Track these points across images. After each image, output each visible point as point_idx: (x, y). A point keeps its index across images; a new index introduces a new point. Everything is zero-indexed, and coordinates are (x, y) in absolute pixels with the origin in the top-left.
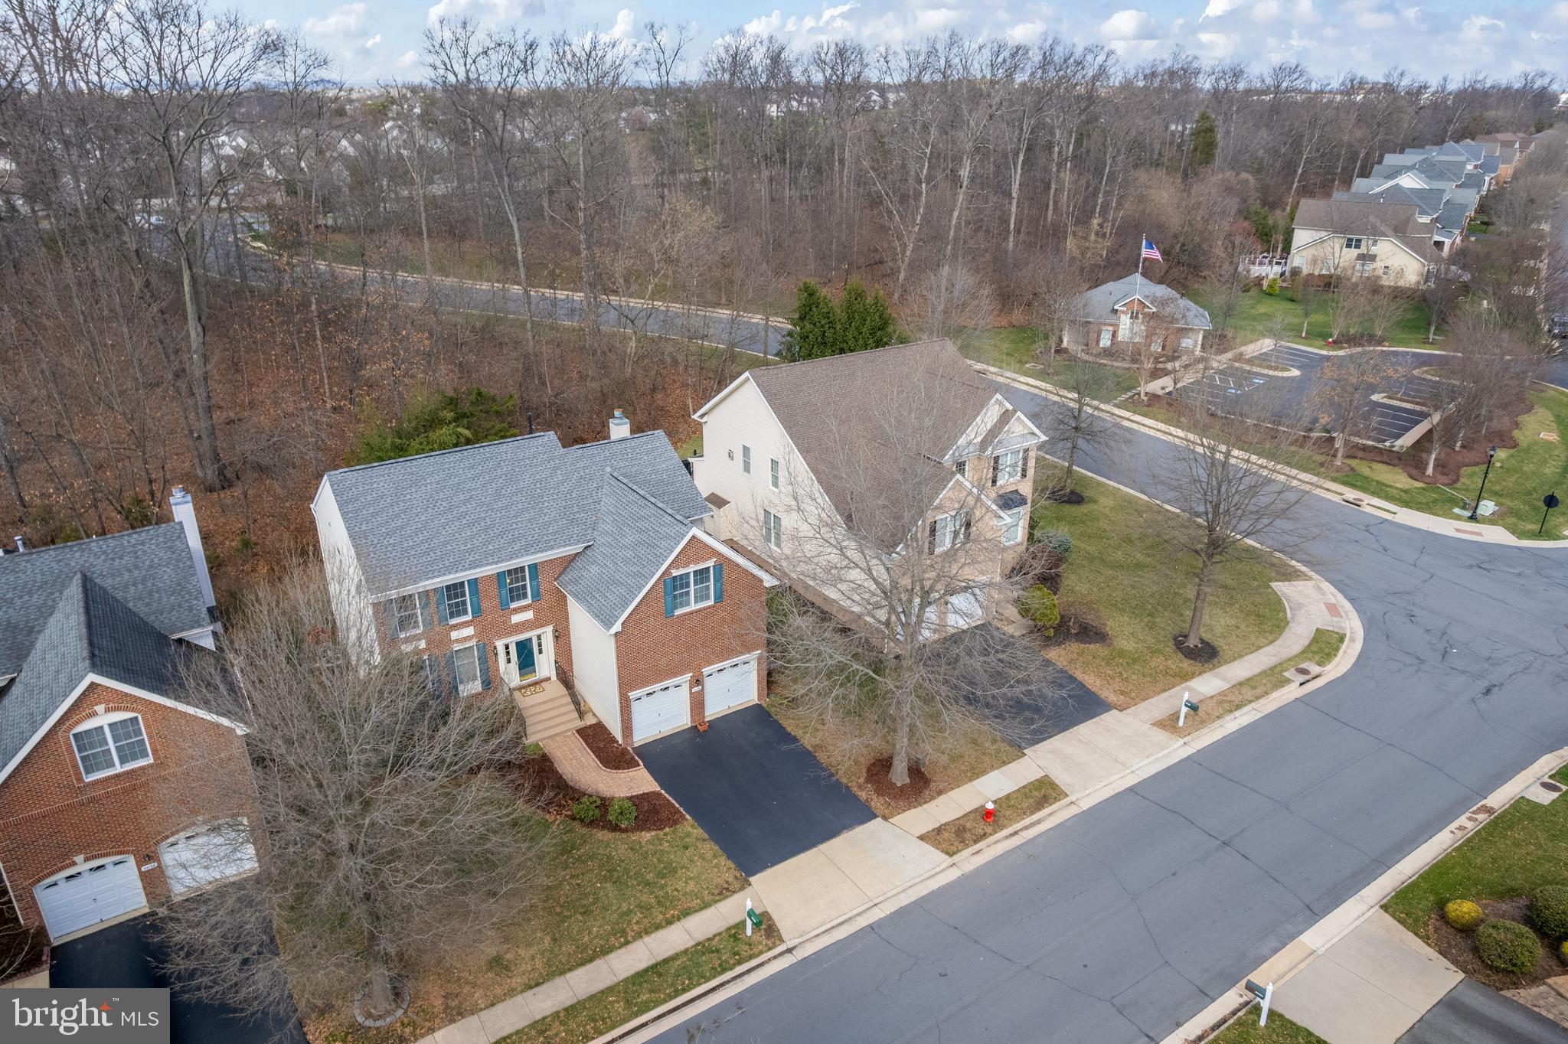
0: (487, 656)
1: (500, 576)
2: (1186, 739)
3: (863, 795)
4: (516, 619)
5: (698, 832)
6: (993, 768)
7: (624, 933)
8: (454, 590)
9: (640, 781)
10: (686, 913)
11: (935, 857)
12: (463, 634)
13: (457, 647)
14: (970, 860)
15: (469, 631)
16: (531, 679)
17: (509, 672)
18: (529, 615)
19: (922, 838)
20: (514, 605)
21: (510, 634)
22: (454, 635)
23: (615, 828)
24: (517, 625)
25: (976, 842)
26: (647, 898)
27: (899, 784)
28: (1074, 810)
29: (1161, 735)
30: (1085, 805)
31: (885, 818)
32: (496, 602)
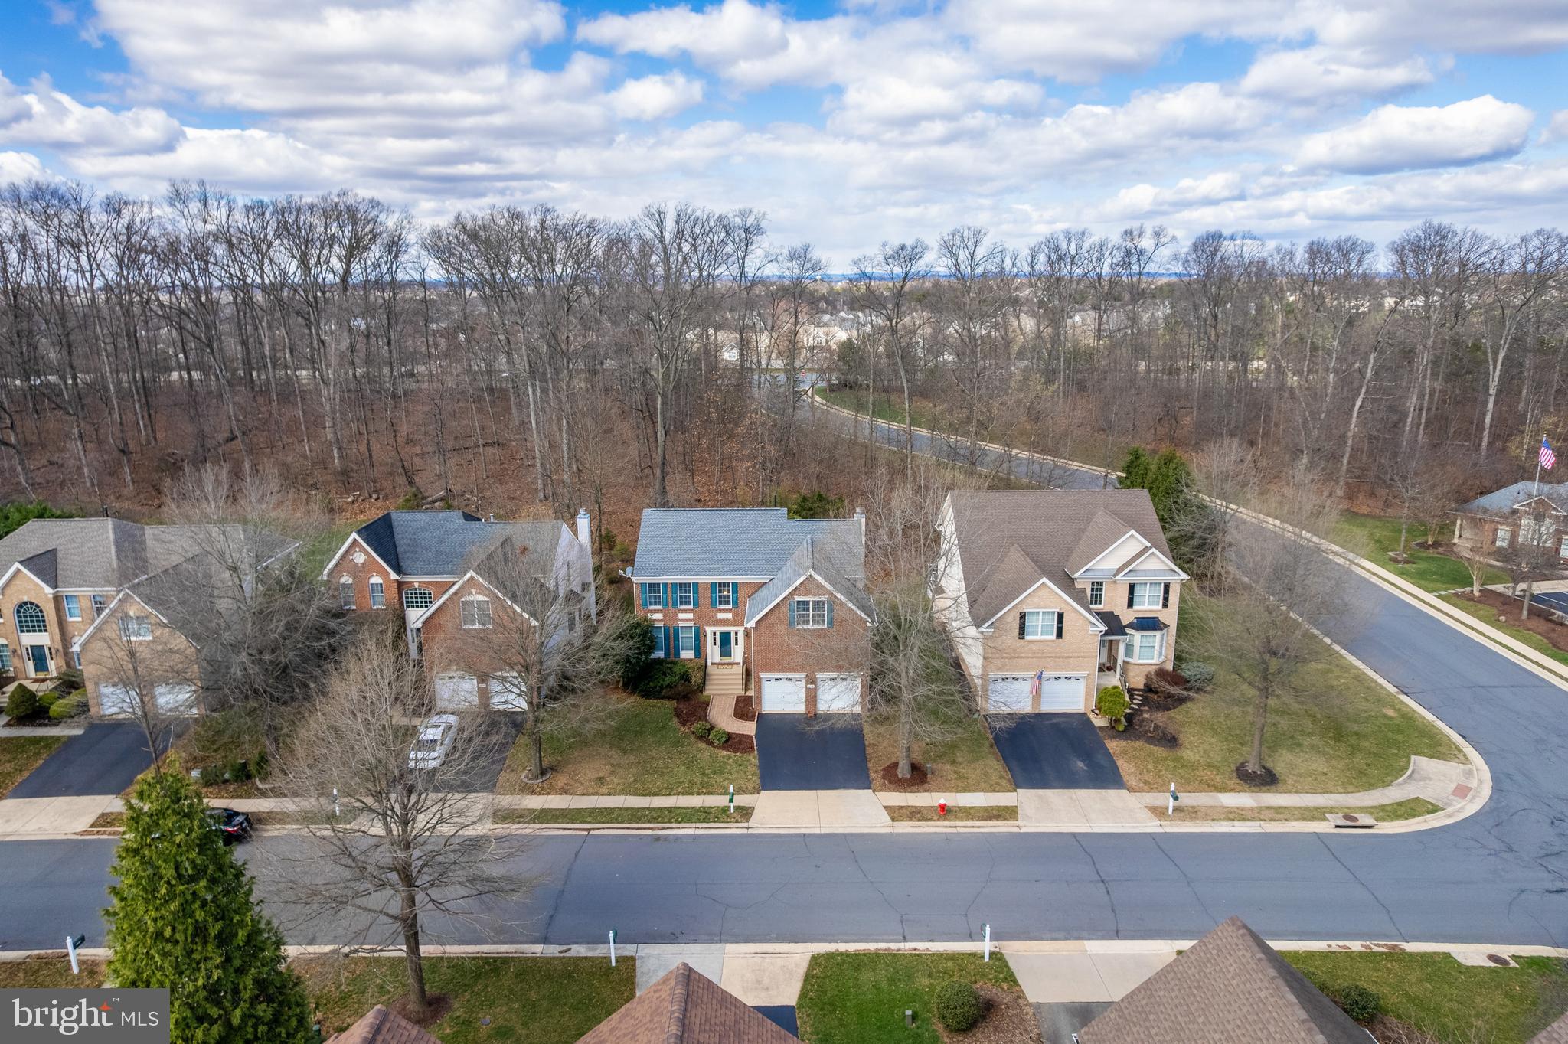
0: (699, 636)
1: (713, 585)
2: (1163, 823)
3: (873, 775)
4: (721, 616)
5: (756, 761)
6: (982, 791)
7: (672, 790)
8: (685, 587)
9: (749, 728)
10: (710, 793)
11: (886, 818)
12: (686, 617)
13: (681, 624)
14: (905, 827)
15: (690, 616)
16: (726, 660)
17: (713, 653)
18: (729, 616)
19: (885, 807)
20: (722, 607)
21: (716, 625)
22: (681, 616)
23: (711, 744)
24: (721, 620)
25: (919, 820)
26: (697, 779)
27: (900, 776)
28: (1016, 830)
29: (1147, 814)
30: (1023, 830)
31: (874, 791)
32: (709, 601)
